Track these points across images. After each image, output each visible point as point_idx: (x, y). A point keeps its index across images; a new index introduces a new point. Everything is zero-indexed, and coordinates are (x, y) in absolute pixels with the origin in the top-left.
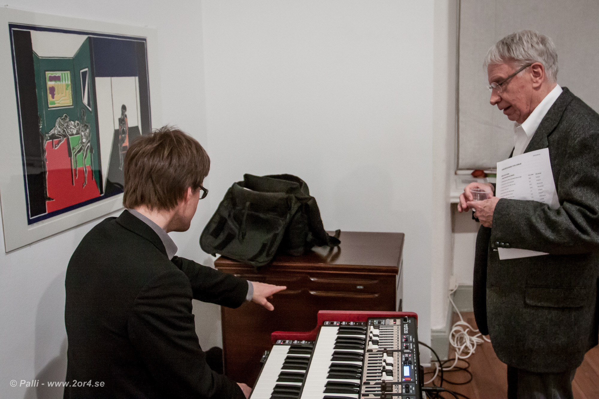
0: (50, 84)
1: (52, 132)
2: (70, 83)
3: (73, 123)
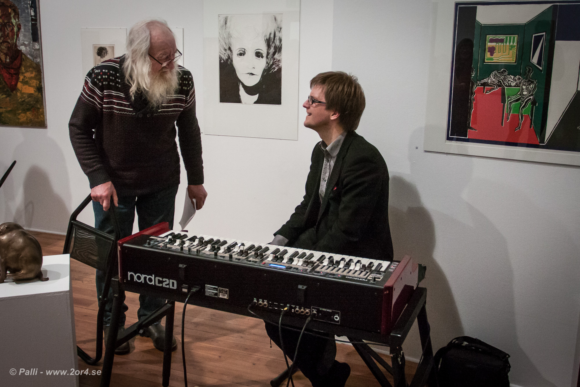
0: (489, 45)
1: (485, 80)
2: (515, 44)
3: (512, 77)
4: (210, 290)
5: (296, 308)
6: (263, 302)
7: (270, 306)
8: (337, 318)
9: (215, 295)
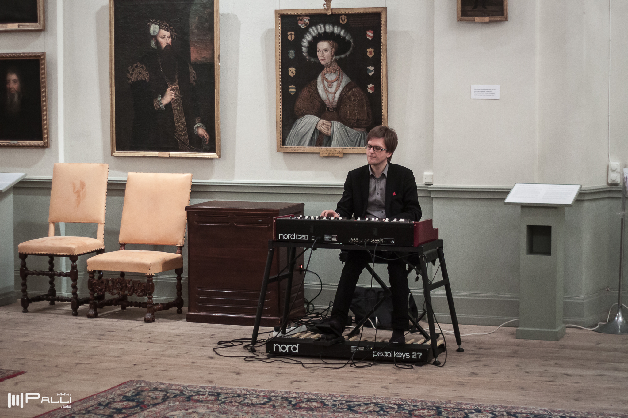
4: (327, 237)
5: (373, 240)
6: (356, 239)
7: (360, 241)
8: (393, 242)
9: (330, 240)
